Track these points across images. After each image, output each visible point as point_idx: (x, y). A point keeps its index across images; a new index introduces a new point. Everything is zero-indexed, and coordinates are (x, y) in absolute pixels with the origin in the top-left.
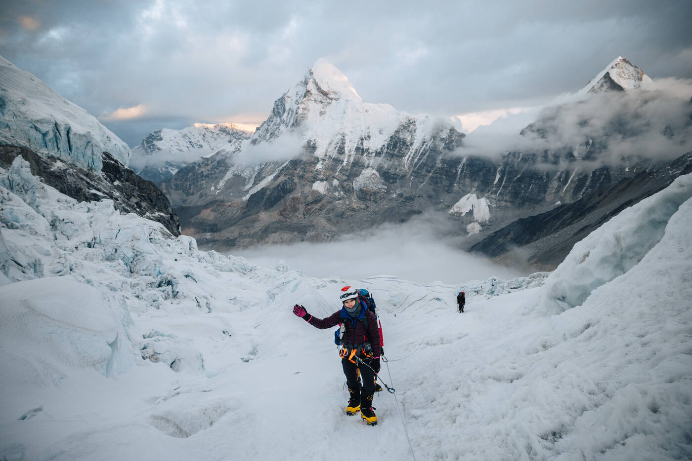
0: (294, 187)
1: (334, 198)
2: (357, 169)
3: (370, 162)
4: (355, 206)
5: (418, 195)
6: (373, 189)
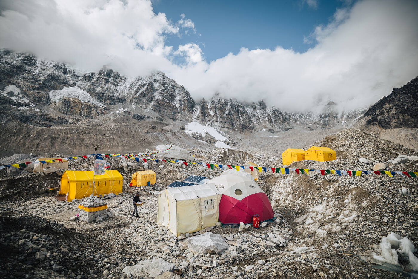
2: (57, 83)
3: (76, 82)
4: (53, 116)
5: (147, 116)
6: (86, 102)
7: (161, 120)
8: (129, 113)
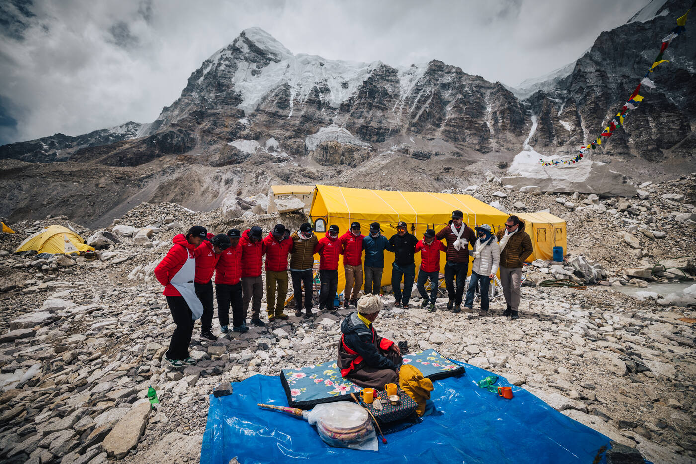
0: (188, 144)
1: (268, 158)
2: (312, 125)
3: (333, 118)
4: (311, 170)
5: (434, 153)
6: (346, 145)
7: (458, 154)
8: (406, 151)
